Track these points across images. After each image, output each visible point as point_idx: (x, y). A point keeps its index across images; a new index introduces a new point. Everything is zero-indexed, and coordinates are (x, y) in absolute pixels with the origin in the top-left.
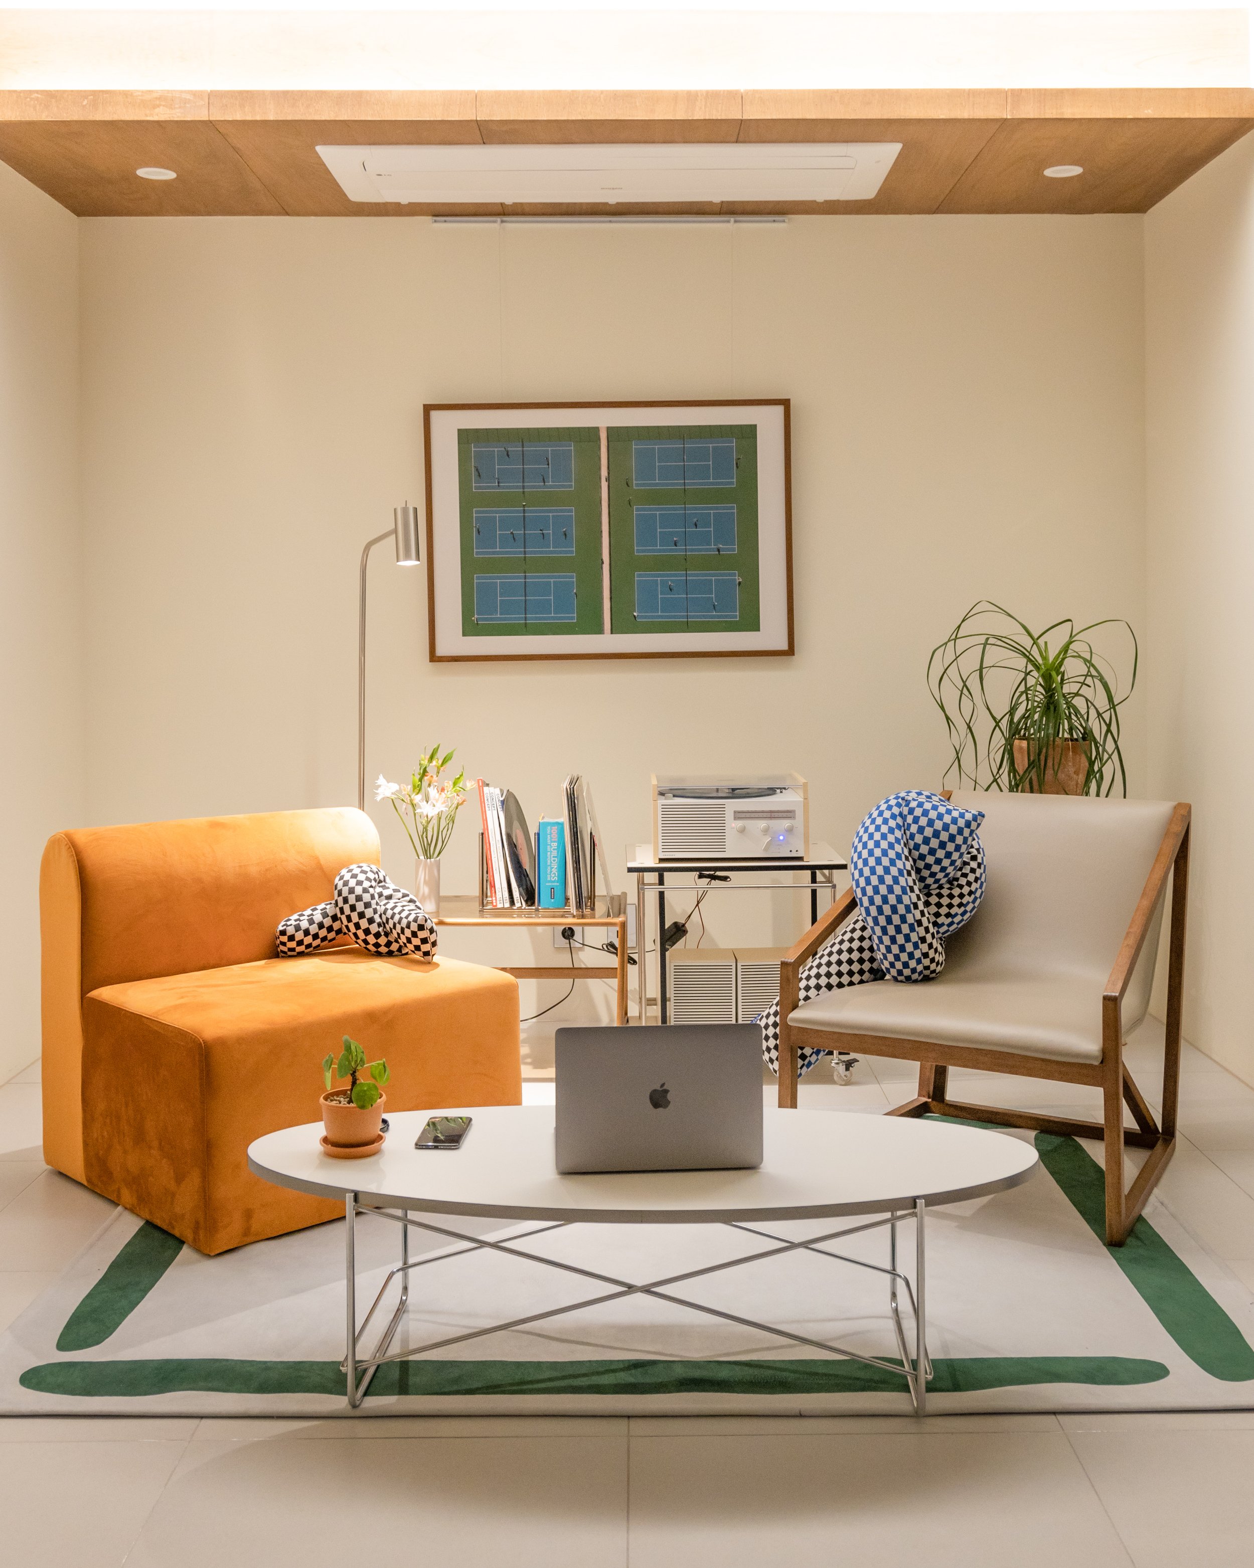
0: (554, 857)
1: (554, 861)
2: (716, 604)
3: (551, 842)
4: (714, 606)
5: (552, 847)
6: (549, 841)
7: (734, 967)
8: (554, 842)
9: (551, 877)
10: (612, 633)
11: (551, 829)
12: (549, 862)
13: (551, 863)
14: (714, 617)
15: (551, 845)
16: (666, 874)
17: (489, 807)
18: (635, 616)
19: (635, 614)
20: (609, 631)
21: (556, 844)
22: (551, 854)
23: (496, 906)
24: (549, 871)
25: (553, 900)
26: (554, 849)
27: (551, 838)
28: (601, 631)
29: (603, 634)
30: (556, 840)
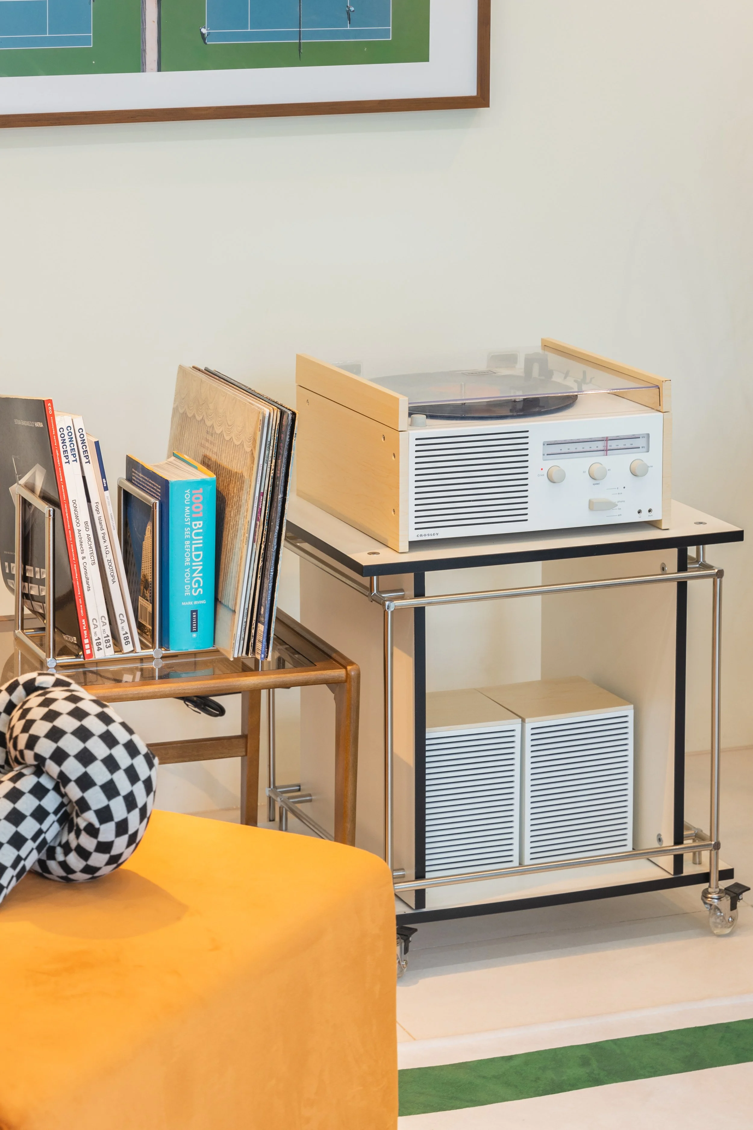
0: (197, 549)
1: (198, 556)
2: (352, 9)
3: (193, 519)
4: (348, 12)
5: (193, 530)
6: (187, 519)
7: (518, 733)
8: (197, 519)
9: (192, 588)
10: (159, 70)
11: (192, 495)
12: (188, 559)
13: (192, 561)
14: (346, 34)
15: (191, 526)
16: (429, 575)
17: (67, 457)
18: (203, 35)
19: (204, 31)
20: (155, 66)
21: (200, 524)
22: (191, 544)
23: (91, 655)
24: (187, 578)
25: (194, 635)
26: (197, 534)
27: (192, 512)
28: (139, 67)
29: (144, 71)
30: (201, 515)
